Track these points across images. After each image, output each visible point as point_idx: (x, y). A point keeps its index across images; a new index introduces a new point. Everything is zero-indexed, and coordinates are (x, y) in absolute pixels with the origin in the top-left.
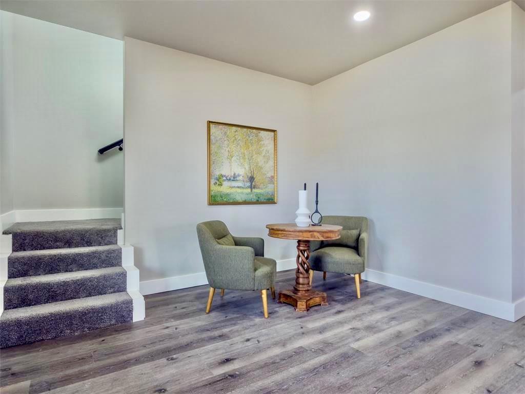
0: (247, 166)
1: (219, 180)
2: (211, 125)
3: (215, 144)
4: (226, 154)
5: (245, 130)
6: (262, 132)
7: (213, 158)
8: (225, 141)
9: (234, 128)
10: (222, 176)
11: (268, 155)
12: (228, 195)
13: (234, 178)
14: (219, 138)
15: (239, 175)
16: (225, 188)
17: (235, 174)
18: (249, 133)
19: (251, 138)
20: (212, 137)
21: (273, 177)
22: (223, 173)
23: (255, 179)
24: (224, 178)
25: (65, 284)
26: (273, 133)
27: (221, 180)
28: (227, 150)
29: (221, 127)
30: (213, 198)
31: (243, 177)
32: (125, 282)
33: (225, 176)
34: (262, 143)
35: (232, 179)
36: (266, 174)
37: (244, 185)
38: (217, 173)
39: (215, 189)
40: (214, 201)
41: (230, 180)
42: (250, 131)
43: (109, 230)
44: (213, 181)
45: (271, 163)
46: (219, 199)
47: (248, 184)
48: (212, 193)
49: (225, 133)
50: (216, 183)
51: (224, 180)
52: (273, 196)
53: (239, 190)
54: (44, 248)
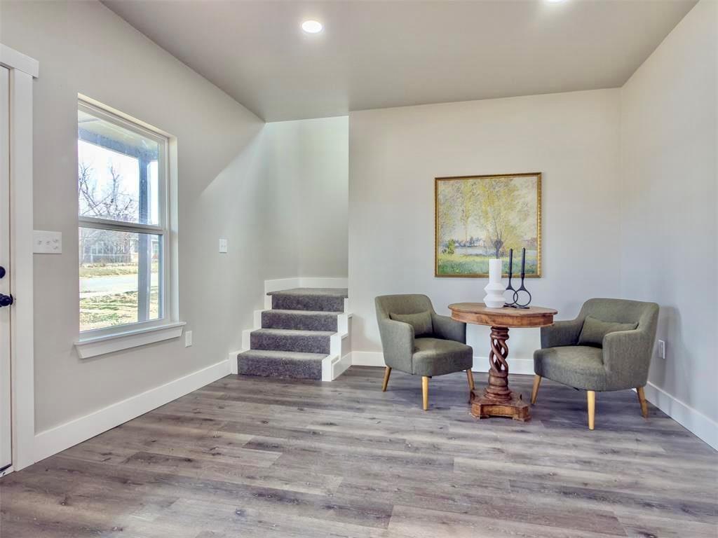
0: (491, 229)
1: (450, 247)
2: (439, 182)
3: (444, 203)
4: (460, 214)
5: (487, 180)
6: (516, 179)
7: (440, 221)
8: (458, 198)
9: (471, 181)
10: (454, 243)
11: (525, 209)
12: (460, 265)
13: (471, 243)
14: (450, 195)
15: (478, 240)
16: (458, 256)
17: (472, 239)
18: (493, 182)
19: (497, 189)
20: (440, 197)
21: (535, 240)
22: (455, 238)
23: (504, 244)
24: (457, 244)
25: (285, 338)
26: (535, 178)
27: (452, 247)
28: (461, 209)
29: (452, 182)
30: (441, 269)
31: (484, 241)
32: (328, 345)
33: (457, 242)
34: (516, 193)
35: (468, 244)
36: (522, 237)
37: (486, 252)
38: (447, 238)
39: (443, 257)
40: (442, 272)
41: (465, 246)
42: (495, 181)
43: (337, 298)
44: (440, 249)
45: (533, 219)
46: (449, 270)
47: (493, 251)
48: (440, 263)
49: (458, 189)
50: (445, 251)
51: (456, 247)
52: (534, 267)
53: (478, 259)
54: (290, 309)
